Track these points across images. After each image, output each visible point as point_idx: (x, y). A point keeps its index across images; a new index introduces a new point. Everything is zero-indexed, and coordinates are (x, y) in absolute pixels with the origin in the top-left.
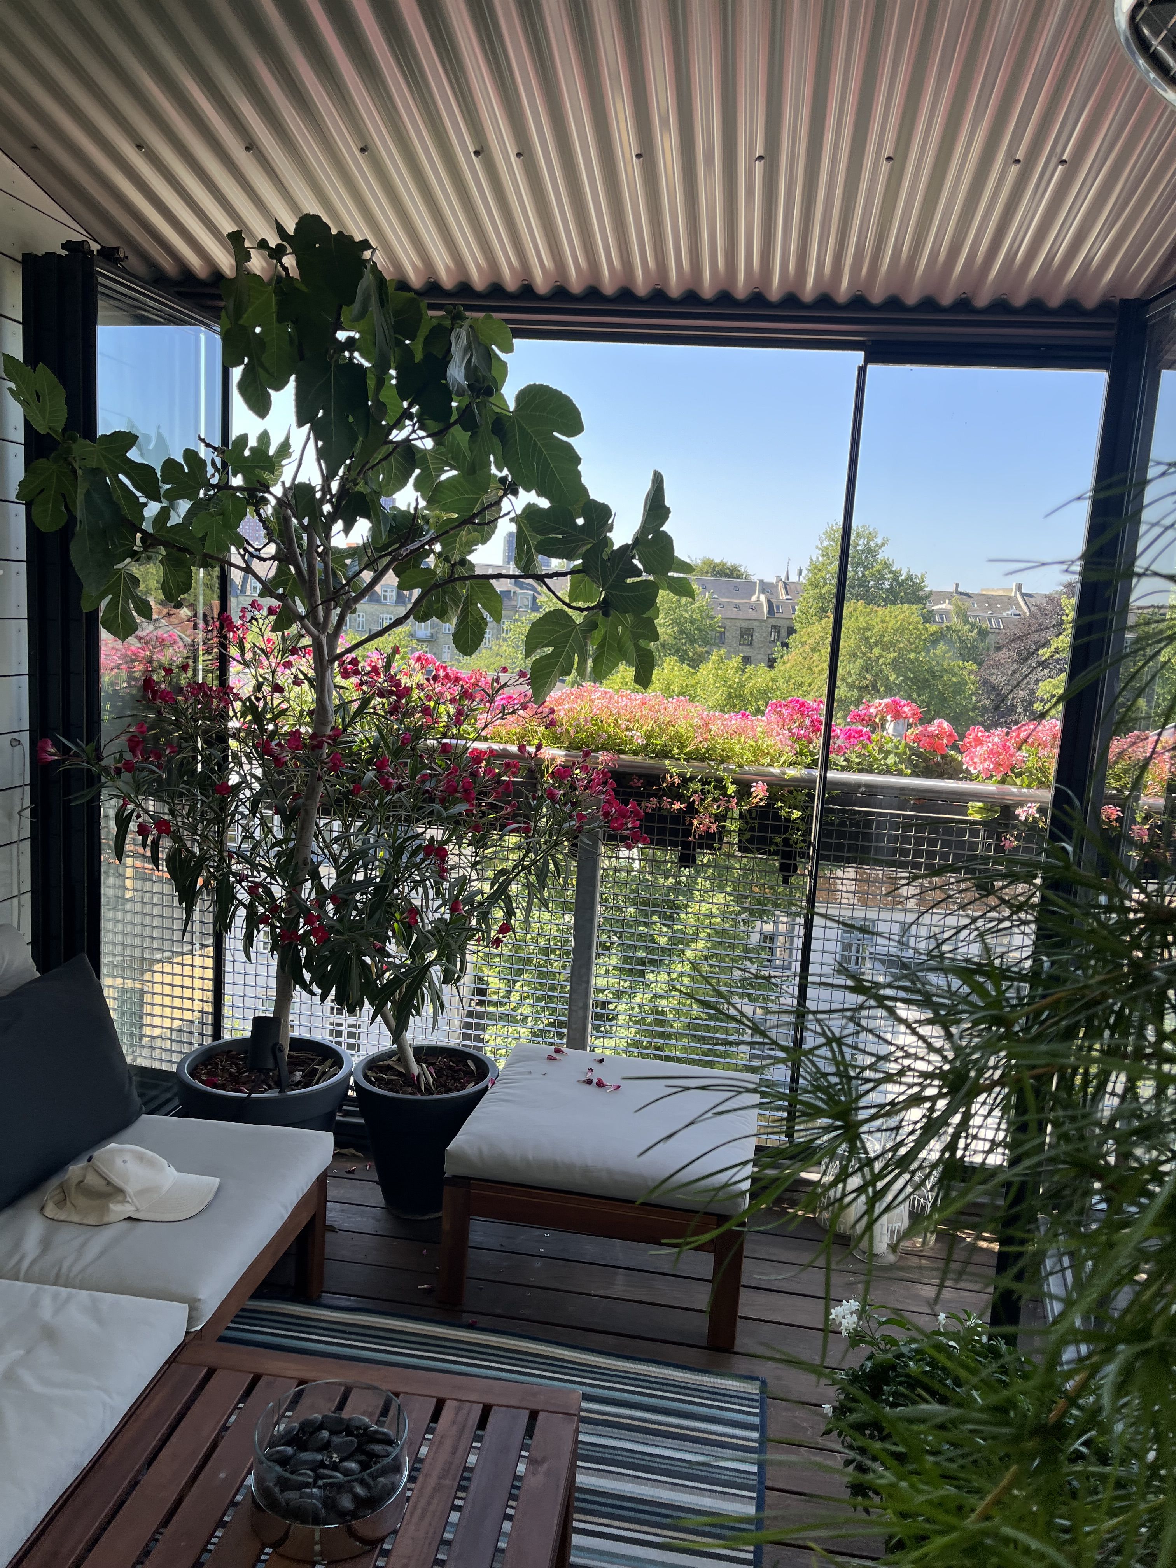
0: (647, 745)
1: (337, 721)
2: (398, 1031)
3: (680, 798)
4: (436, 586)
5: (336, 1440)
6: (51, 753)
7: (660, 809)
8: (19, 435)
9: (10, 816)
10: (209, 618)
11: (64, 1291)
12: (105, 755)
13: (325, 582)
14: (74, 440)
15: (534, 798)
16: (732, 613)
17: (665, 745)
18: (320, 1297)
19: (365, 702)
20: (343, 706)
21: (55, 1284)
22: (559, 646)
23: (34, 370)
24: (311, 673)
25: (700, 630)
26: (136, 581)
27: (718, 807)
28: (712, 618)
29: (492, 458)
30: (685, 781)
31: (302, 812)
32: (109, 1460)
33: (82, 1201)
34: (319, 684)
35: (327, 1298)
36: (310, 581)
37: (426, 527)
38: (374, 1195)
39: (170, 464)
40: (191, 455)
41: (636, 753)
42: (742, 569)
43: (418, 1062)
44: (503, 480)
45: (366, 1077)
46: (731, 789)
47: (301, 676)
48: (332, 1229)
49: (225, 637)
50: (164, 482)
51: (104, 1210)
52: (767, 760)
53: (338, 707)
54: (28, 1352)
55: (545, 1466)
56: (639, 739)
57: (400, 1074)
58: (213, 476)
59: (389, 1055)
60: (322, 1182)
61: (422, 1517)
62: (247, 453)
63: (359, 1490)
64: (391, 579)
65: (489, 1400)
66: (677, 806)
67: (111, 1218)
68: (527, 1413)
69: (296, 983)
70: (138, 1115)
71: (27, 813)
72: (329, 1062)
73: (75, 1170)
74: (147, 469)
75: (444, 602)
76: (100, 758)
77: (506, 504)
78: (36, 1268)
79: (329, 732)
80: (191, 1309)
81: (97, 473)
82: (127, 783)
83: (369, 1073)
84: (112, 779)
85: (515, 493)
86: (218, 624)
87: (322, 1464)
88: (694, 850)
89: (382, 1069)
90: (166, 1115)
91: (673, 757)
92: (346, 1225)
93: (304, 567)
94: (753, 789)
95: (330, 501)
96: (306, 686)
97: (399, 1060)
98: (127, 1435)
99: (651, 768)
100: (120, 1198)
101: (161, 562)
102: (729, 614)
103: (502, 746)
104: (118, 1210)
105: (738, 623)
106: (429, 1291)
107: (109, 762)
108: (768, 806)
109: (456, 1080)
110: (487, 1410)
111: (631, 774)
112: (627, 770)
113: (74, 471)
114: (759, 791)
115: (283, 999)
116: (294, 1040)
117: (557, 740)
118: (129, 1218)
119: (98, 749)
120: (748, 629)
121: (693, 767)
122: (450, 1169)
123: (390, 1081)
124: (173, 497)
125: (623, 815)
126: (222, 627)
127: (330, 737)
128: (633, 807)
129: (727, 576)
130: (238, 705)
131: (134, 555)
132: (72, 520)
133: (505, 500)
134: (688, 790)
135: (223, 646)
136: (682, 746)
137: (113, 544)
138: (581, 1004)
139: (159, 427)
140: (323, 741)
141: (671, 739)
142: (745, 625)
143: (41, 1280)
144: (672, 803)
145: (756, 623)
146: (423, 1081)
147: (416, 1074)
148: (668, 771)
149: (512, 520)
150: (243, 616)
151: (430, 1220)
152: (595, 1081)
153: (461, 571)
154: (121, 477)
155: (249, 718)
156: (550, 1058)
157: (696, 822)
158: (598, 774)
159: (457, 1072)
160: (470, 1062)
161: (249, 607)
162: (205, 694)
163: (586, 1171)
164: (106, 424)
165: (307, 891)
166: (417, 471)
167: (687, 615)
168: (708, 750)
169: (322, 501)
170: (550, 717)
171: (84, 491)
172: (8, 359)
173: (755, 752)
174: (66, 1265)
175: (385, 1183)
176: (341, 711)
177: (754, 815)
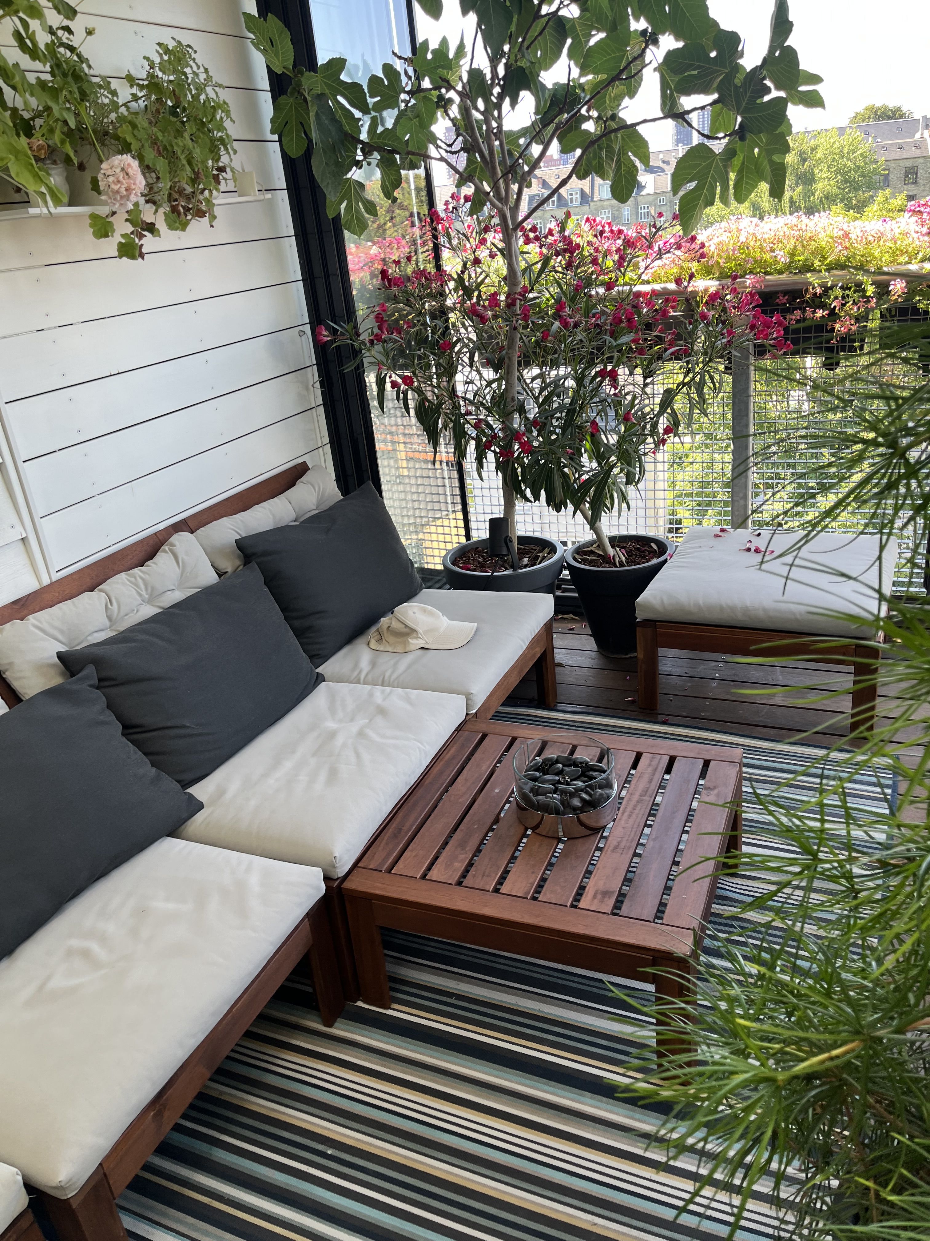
0: (791, 263)
1: (524, 282)
2: (593, 522)
3: (823, 306)
4: (592, 143)
5: (567, 769)
6: (325, 336)
7: (805, 319)
8: (265, 84)
9: (307, 389)
10: (422, 216)
11: (388, 689)
12: (361, 331)
13: (503, 162)
14: (302, 74)
15: (690, 324)
16: (896, 154)
17: (807, 259)
18: (556, 705)
19: (546, 261)
20: (529, 268)
21: (382, 685)
22: (701, 177)
23: (265, 20)
24: (501, 245)
25: (863, 175)
26: (361, 186)
27: (858, 309)
28: (876, 162)
29: (629, 10)
30: (827, 290)
31: (506, 359)
32: (427, 781)
33: (391, 639)
34: (508, 253)
35: (560, 706)
36: (491, 161)
37: (583, 95)
38: (590, 644)
39: (374, 80)
40: (388, 69)
41: (780, 272)
42: (904, 109)
43: (613, 547)
44: (644, 32)
45: (575, 559)
46: (870, 290)
47: (495, 250)
48: (560, 665)
49: (435, 229)
50: (372, 96)
51: (406, 643)
52: (904, 259)
53: (524, 271)
54: (370, 721)
55: (716, 791)
56: (783, 258)
57: (600, 555)
58: (407, 84)
59: (591, 543)
60: (548, 629)
61: (630, 816)
62: (429, 56)
63: (584, 796)
64: (555, 147)
65: (674, 753)
66: (820, 313)
67: (412, 647)
68: (702, 762)
69: (517, 493)
70: (421, 590)
71: (318, 385)
72: (547, 550)
73: (384, 621)
74: (356, 86)
75: (600, 158)
76: (358, 335)
77: (648, 56)
78: (370, 677)
79: (519, 290)
80: (467, 700)
81: (321, 97)
82: (380, 353)
83: (577, 556)
84: (369, 350)
85: (655, 42)
86: (428, 219)
87: (559, 782)
88: (838, 353)
89: (586, 553)
90: (439, 588)
91: (815, 270)
92: (570, 663)
93: (486, 152)
94: (891, 288)
95: (499, 84)
96: (499, 257)
97: (598, 546)
98: (435, 770)
99: (796, 283)
100: (415, 635)
101: (377, 166)
102: (893, 156)
103: (662, 285)
104: (415, 643)
105: (903, 164)
106: (633, 702)
107: (365, 337)
108: (906, 300)
109: (644, 557)
110: (672, 760)
111: (776, 293)
112: (772, 289)
113: (305, 100)
114: (898, 287)
115: (509, 506)
116: (520, 538)
117: (708, 272)
118: (422, 648)
119: (356, 327)
120: (913, 168)
121: (834, 276)
122: (640, 616)
123: (592, 561)
124: (379, 107)
125: (767, 325)
126: (432, 222)
127: (520, 294)
128: (778, 318)
129: (889, 118)
130: (452, 284)
131: (358, 164)
132: (310, 141)
133: (648, 51)
134: (829, 298)
135: (435, 237)
136: (824, 258)
137: (342, 156)
138: (741, 495)
139: (363, 56)
140: (516, 299)
141: (813, 253)
142: (909, 164)
143: (374, 683)
144: (814, 312)
145: (921, 160)
146: (617, 559)
147: (612, 555)
148: (810, 283)
149: (655, 70)
150: (447, 209)
151: (631, 658)
152: (753, 549)
153: (613, 125)
154: (340, 99)
155: (461, 293)
156: (716, 536)
157: (837, 326)
158: (746, 296)
159: (644, 552)
160: (653, 545)
161: (450, 200)
162: (426, 278)
163: (745, 610)
164: (323, 57)
165: (517, 422)
166: (569, 41)
167: (849, 164)
168: (848, 258)
169: (492, 85)
170: (701, 251)
171: (314, 113)
172: (247, 16)
173: (893, 253)
174: (387, 674)
175: (597, 635)
176: (528, 272)
177: (893, 313)
